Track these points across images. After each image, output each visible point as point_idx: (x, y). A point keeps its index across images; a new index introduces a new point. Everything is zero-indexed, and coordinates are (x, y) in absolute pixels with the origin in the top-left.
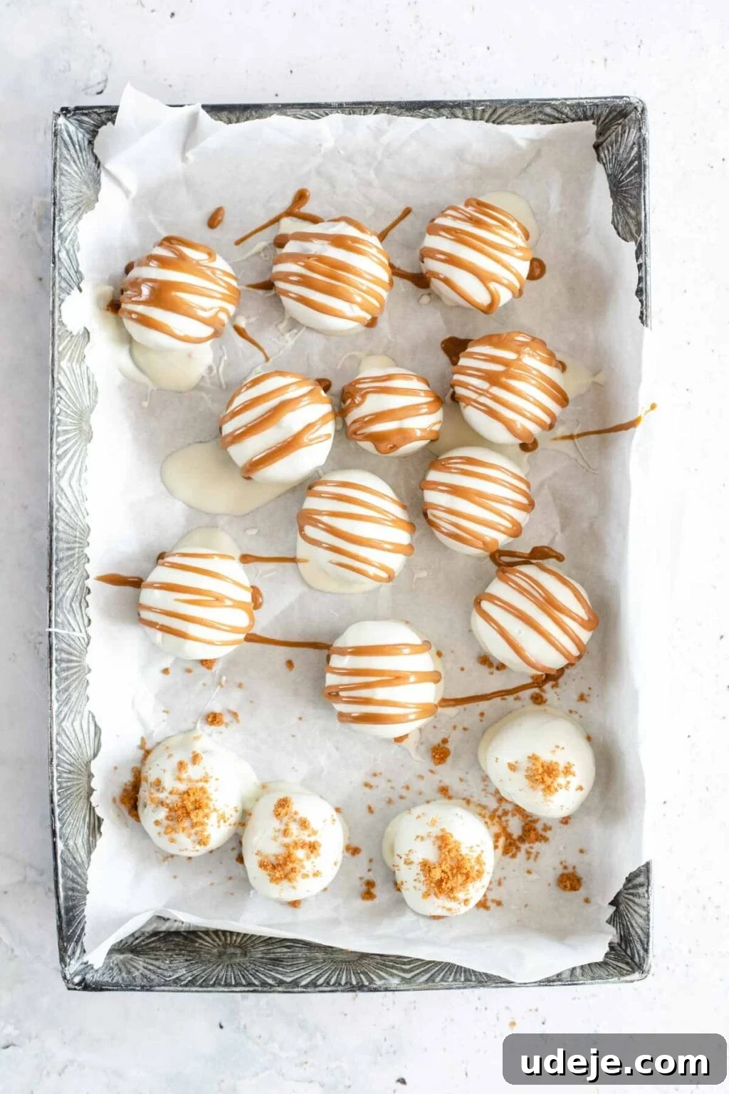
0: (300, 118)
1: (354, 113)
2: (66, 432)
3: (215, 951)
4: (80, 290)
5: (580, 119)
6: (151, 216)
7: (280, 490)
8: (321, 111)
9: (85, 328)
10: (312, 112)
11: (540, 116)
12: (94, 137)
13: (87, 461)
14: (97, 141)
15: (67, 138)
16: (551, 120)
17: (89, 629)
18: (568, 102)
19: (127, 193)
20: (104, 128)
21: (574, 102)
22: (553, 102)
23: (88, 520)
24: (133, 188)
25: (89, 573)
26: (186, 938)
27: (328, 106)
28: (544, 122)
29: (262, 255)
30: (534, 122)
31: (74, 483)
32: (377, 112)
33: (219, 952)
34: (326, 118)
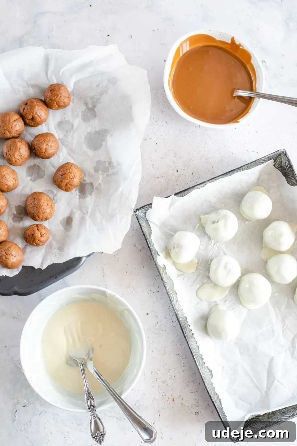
0: (199, 188)
1: (212, 182)
2: (171, 293)
3: (266, 418)
4: (159, 255)
5: (269, 160)
6: (165, 229)
7: (230, 288)
8: (204, 184)
9: (164, 265)
10: (201, 185)
11: (259, 163)
12: (145, 214)
13: (179, 300)
14: (146, 215)
15: (140, 217)
16: (262, 163)
17: (197, 344)
18: (266, 157)
19: (157, 226)
20: (148, 210)
21: (267, 157)
22: (262, 159)
23: (185, 315)
24: (158, 224)
25: (191, 329)
26: (256, 419)
27: (205, 182)
28: (260, 164)
29: (199, 228)
30: (258, 165)
31: (178, 306)
32: (218, 179)
33: (267, 417)
34: (206, 185)
